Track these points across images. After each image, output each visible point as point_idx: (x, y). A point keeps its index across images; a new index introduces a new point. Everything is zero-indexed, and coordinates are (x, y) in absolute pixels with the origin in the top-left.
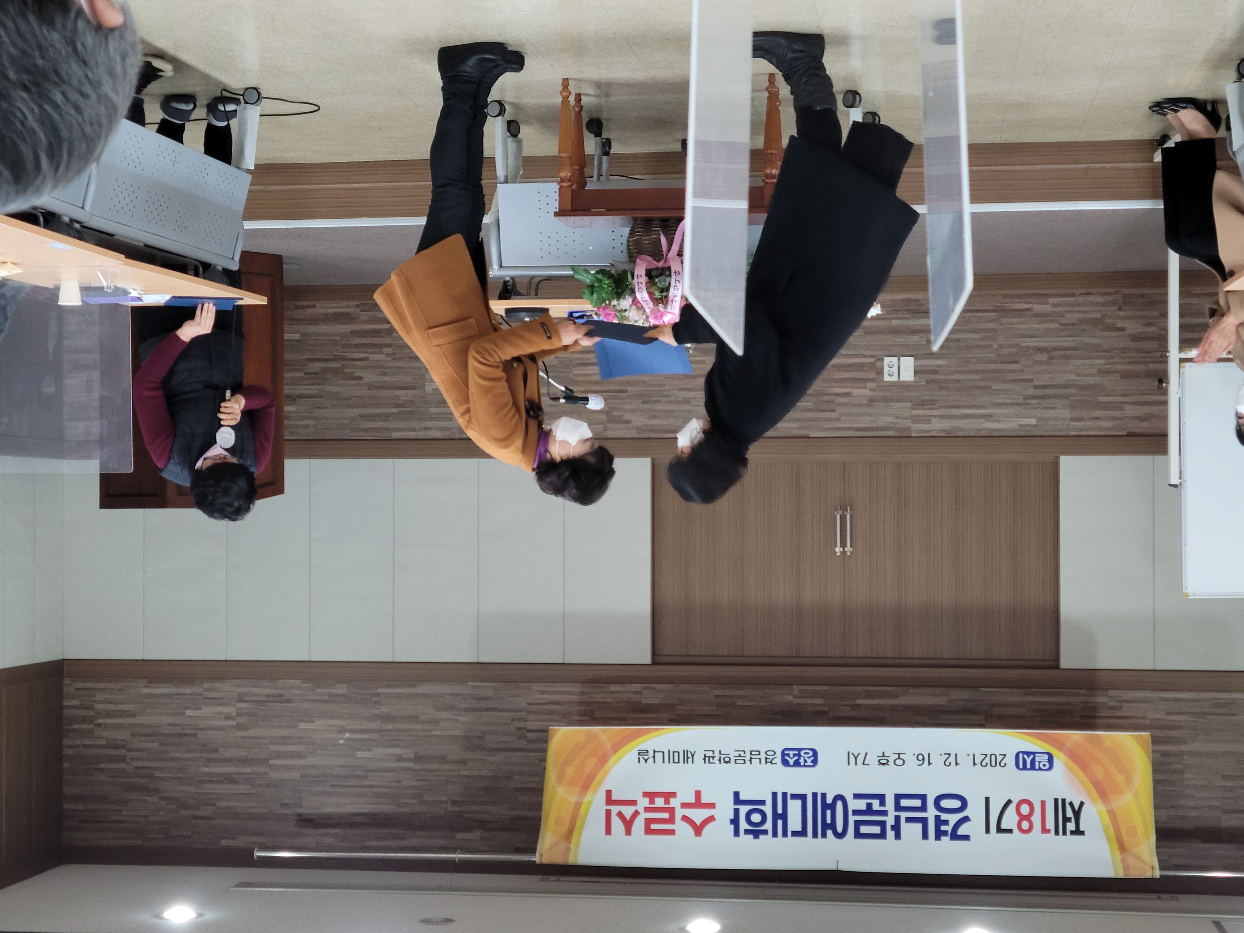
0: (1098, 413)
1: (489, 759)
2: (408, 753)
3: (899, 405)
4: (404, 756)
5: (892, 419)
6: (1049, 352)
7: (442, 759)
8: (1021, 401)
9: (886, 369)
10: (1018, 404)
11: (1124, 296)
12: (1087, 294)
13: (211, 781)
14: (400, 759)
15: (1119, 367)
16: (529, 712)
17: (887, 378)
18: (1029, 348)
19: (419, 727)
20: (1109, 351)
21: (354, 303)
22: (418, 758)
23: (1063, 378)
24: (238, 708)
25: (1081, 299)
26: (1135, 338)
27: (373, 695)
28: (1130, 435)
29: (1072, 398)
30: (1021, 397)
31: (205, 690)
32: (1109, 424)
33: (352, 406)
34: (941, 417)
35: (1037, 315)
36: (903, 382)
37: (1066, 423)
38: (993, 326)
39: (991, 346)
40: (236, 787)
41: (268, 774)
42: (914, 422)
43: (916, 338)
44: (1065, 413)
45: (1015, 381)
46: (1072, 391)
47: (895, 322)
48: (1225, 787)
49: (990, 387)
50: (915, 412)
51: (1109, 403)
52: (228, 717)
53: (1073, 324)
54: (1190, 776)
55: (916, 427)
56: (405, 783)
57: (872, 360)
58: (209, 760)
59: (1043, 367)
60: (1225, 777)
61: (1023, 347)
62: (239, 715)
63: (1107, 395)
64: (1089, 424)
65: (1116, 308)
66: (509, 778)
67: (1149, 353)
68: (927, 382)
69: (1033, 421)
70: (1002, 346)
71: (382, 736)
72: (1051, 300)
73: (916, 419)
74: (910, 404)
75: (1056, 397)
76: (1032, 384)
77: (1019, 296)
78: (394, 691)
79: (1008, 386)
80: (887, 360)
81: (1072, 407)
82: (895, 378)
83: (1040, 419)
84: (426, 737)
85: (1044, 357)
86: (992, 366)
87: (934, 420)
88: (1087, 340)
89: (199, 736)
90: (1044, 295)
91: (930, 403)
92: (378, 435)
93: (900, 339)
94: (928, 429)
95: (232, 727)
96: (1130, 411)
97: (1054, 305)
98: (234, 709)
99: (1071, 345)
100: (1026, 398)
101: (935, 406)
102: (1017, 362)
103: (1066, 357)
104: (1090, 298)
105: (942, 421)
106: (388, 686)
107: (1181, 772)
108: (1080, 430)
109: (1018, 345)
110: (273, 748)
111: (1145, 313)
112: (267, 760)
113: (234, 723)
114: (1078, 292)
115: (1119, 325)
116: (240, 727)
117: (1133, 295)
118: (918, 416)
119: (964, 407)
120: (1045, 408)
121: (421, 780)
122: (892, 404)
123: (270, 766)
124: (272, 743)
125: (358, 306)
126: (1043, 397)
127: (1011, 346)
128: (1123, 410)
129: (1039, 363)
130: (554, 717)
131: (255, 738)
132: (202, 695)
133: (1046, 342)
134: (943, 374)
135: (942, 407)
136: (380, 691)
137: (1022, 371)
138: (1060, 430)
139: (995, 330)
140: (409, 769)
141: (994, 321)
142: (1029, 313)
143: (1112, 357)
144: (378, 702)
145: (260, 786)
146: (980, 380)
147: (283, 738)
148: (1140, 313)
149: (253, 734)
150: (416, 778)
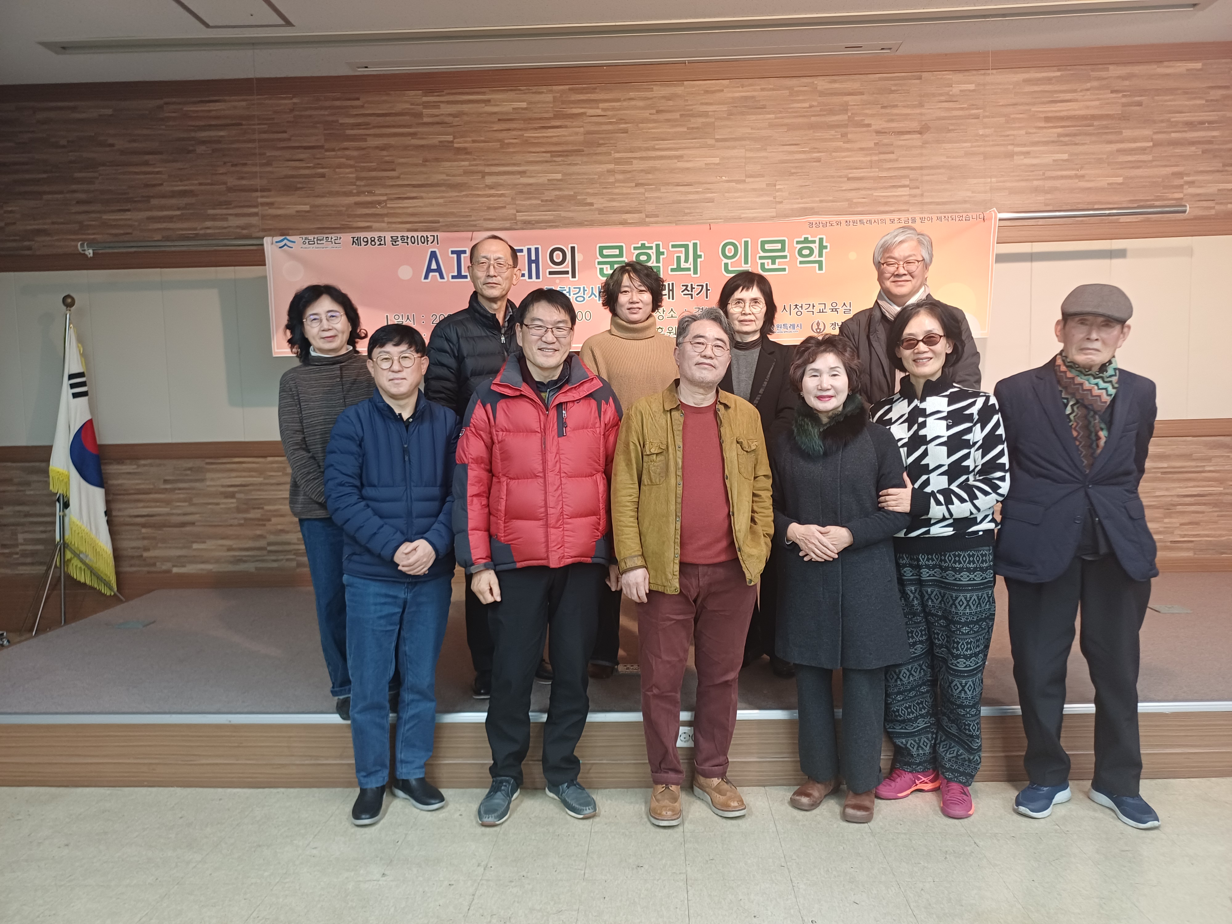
1: (944, 159)
2: (1019, 160)
4: (1022, 157)
7: (986, 156)
13: (1210, 122)
14: (1026, 154)
16: (906, 203)
19: (1008, 184)
22: (1010, 155)
24: (1182, 192)
31: (1213, 208)
40: (1185, 119)
41: (1155, 133)
48: (323, 168)
52: (1191, 183)
54: (350, 175)
56: (1023, 132)
58: (1210, 142)
60: (323, 176)
62: (1181, 186)
66: (926, 142)
71: (1044, 174)
84: (1002, 176)
89: (1221, 165)
95: (1188, 175)
98: (1185, 191)
107: (358, 179)
110: (1150, 158)
112: (1154, 145)
113: (1186, 179)
116: (1180, 175)
121: (1008, 136)
123: (1152, 140)
124: (1150, 161)
130: (885, 200)
131: (1166, 166)
132: (1217, 204)
140: (1018, 145)
145: (1162, 121)
147: (1138, 167)
149: (1168, 169)
150: (1012, 137)
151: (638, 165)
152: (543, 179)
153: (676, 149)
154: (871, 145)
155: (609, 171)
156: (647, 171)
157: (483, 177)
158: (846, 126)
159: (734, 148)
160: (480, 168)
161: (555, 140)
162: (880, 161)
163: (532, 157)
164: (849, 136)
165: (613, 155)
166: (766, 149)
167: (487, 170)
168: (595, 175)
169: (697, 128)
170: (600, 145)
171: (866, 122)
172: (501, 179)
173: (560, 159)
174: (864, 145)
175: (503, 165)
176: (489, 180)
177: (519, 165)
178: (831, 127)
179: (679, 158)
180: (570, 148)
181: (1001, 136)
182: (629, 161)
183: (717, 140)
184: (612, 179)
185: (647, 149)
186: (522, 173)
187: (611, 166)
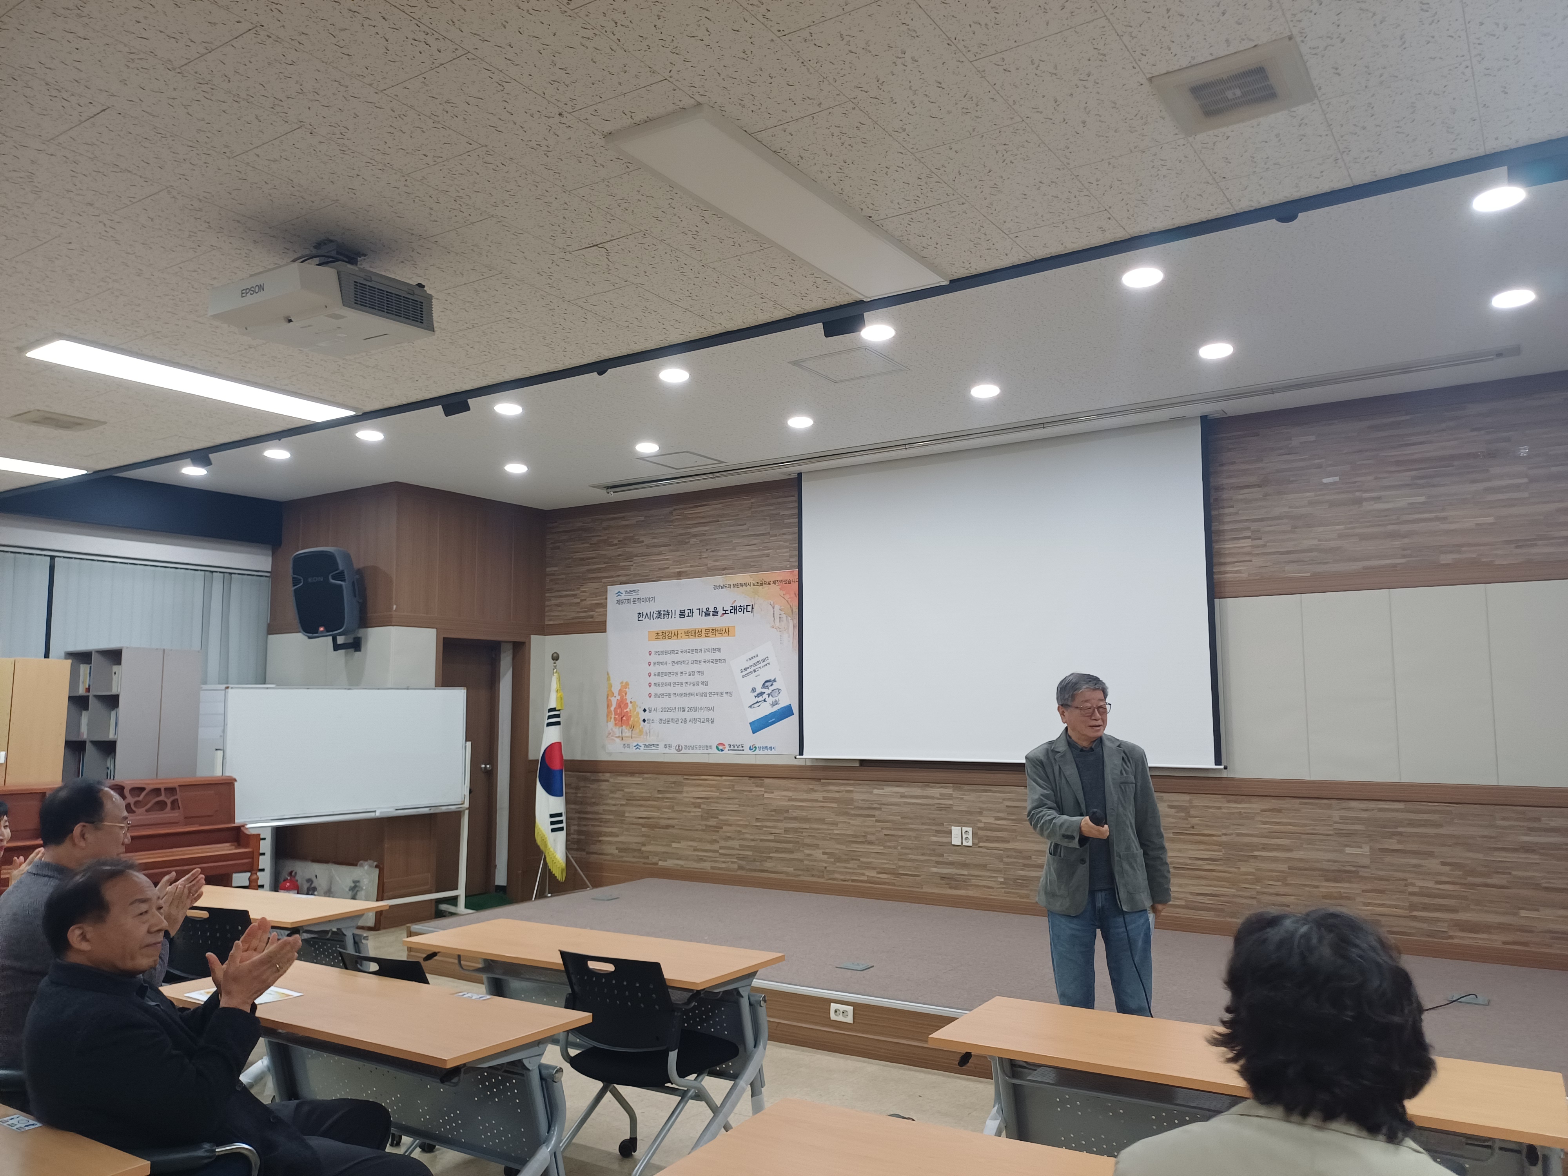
6: (866, 841)
23: (858, 821)
25: (848, 877)
35: (874, 868)
36: (959, 826)
38: (901, 864)
43: (951, 859)
46: (853, 812)
47: (966, 873)
49: (902, 818)
57: (981, 844)
59: (869, 830)
65: (827, 869)
68: (942, 824)
72: (865, 878)
77: (886, 883)
79: (891, 818)
85: (869, 837)
88: (844, 847)
91: (941, 809)
99: (853, 845)
100: (880, 809)
122: (966, 810)
133: (868, 848)
134: (933, 830)
139: (900, 860)
141: (901, 867)
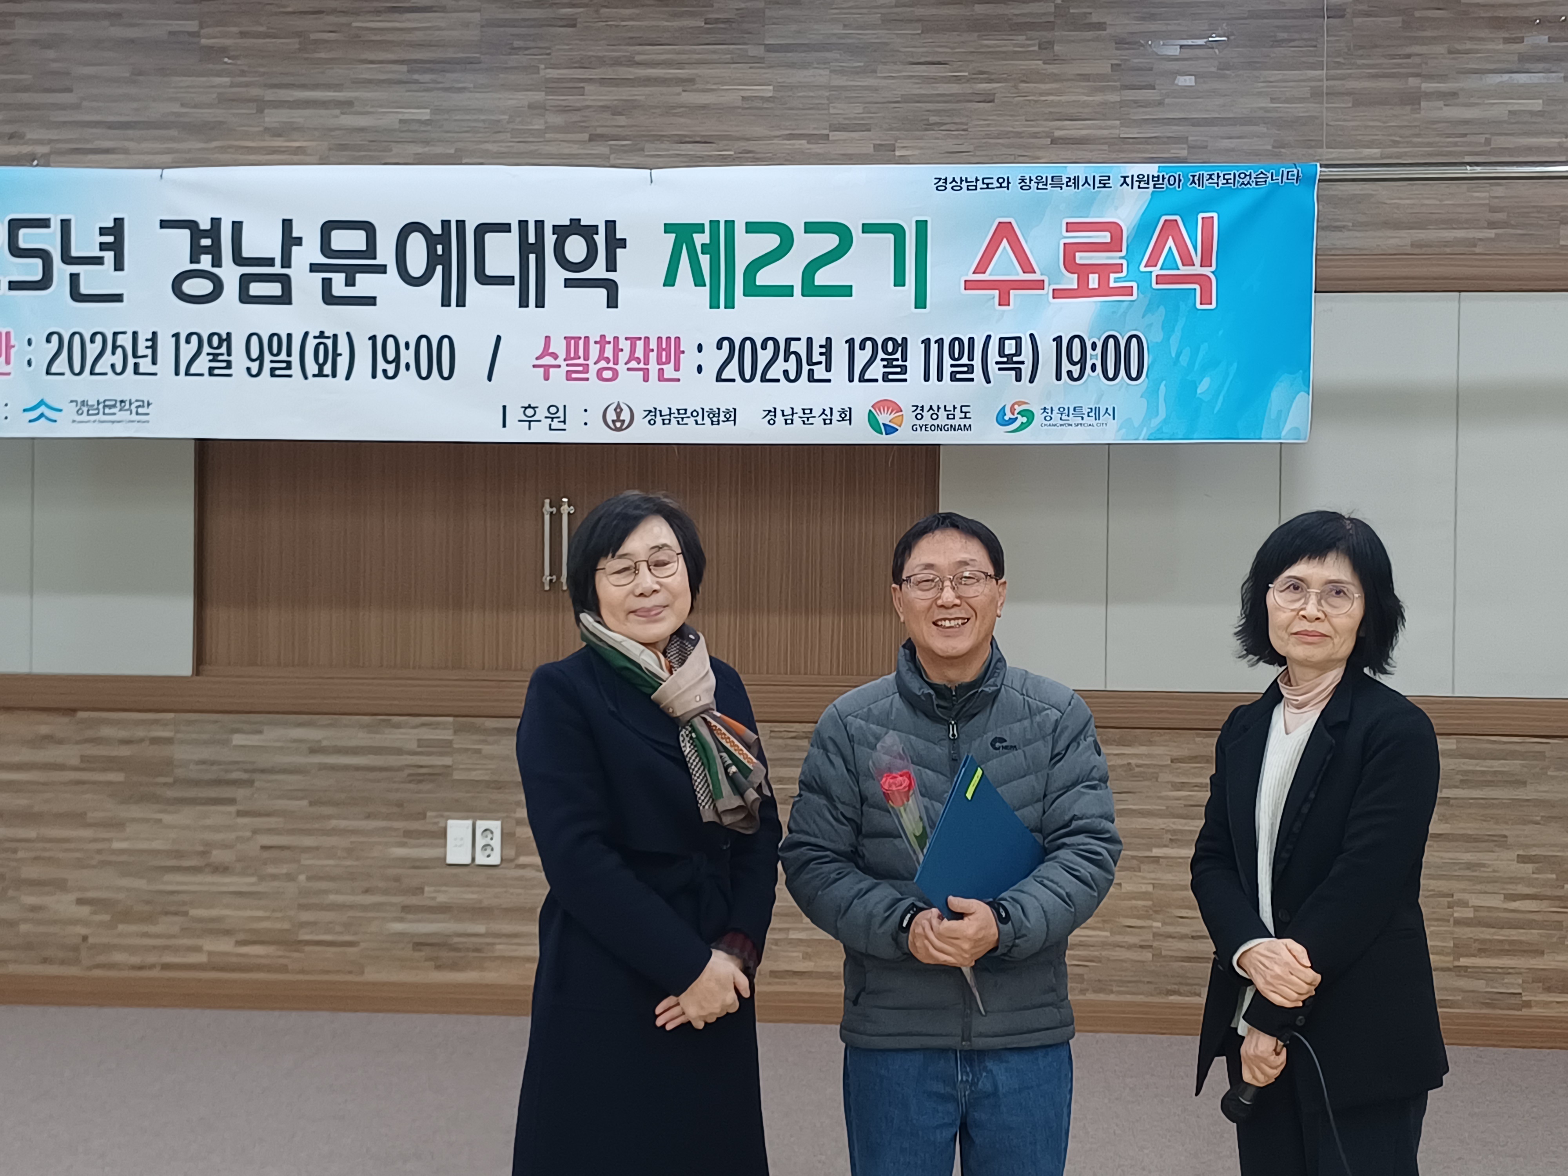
0: (125, 751)
1: (1265, 103)
2: (1433, 110)
3: (474, 775)
5: (487, 749)
6: (207, 865)
7: (1361, 100)
8: (256, 776)
9: (496, 843)
10: (263, 771)
11: (76, 961)
12: (141, 968)
14: (1450, 97)
15: (88, 833)
17: (495, 826)
18: (243, 873)
20: (104, 864)
21: (1536, 1011)
22: (1413, 99)
23: (184, 816)
25: (151, 959)
26: (60, 885)
27: (1505, 224)
28: (71, 711)
29: (170, 780)
30: (257, 784)
32: (106, 731)
33: (1539, 803)
34: (399, 751)
35: (228, 932)
36: (467, 818)
37: (179, 736)
38: (306, 916)
39: (309, 879)
42: (450, 742)
43: (442, 898)
44: (179, 753)
45: (268, 814)
46: (170, 793)
47: (481, 929)
49: (311, 804)
50: (447, 761)
51: (104, 770)
53: (167, 913)
55: (447, 735)
56: (1441, 49)
57: (523, 860)
59: (218, 837)
61: (252, 875)
63: (109, 783)
64: (140, 733)
65: (91, 940)
66: (1225, 66)
67: (36, 858)
68: (422, 816)
69: (238, 739)
70: (290, 877)
71: (1488, 142)
72: (202, 958)
73: (445, 748)
74: (457, 776)
75: (197, 783)
76: (241, 808)
77: (259, 968)
78: (1460, 234)
79: (281, 804)
80: (495, 859)
81: (169, 763)
82: (481, 825)
83: (225, 743)
84: (1395, 144)
85: (218, 856)
86: (308, 841)
87: (413, 746)
88: (141, 884)
90: (215, 968)
91: (419, 776)
92: (1484, 744)
93: (469, 896)
94: (423, 730)
96: (69, 754)
97: (198, 949)
99: (168, 877)
100: (250, 783)
101: (411, 772)
102: (264, 848)
103: (179, 854)
104: (135, 960)
105: (397, 744)
106: (1473, 243)
108: (156, 722)
109: (262, 878)
111: (42, 929)
114: (155, 973)
115: (84, 911)
117: (63, 962)
118: (442, 754)
119: (357, 768)
120: (213, 763)
121: (1409, 56)
122: (487, 778)
125: (1528, 1004)
126: (218, 782)
127: (274, 877)
128: (82, 756)
129: (226, 846)
133: (213, 884)
134: (396, 830)
135: (400, 769)
136: (1491, 233)
137: (255, 832)
138: (190, 723)
139: (303, 907)
140: (1430, 77)
141: (303, 925)
142: (241, 937)
143: (99, 852)
144: (1493, 210)
146: (330, 817)
148: (52, 929)
150: (1417, 60)
151: (595, 95)
152: (389, 119)
153: (680, 65)
154: (1105, 68)
155: (531, 106)
156: (616, 111)
157: (260, 111)
158: (1049, 26)
159: (805, 65)
160: (255, 92)
161: (419, 36)
162: (1122, 103)
163: (366, 72)
164: (1057, 48)
165: (542, 73)
166: (875, 71)
167: (270, 95)
168: (504, 113)
169: (727, 21)
170: (515, 50)
171: (1095, 19)
172: (298, 116)
173: (427, 77)
174: (1087, 69)
175: (304, 87)
176: (273, 118)
177: (338, 87)
178: (1018, 27)
179: (687, 82)
180: (450, 54)
181: (1393, 56)
182: (576, 87)
183: (770, 48)
184: (538, 124)
185: (617, 62)
186: (346, 105)
187: (539, 96)
